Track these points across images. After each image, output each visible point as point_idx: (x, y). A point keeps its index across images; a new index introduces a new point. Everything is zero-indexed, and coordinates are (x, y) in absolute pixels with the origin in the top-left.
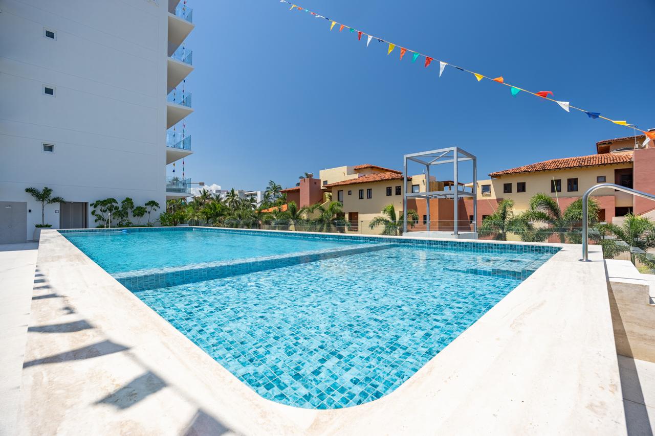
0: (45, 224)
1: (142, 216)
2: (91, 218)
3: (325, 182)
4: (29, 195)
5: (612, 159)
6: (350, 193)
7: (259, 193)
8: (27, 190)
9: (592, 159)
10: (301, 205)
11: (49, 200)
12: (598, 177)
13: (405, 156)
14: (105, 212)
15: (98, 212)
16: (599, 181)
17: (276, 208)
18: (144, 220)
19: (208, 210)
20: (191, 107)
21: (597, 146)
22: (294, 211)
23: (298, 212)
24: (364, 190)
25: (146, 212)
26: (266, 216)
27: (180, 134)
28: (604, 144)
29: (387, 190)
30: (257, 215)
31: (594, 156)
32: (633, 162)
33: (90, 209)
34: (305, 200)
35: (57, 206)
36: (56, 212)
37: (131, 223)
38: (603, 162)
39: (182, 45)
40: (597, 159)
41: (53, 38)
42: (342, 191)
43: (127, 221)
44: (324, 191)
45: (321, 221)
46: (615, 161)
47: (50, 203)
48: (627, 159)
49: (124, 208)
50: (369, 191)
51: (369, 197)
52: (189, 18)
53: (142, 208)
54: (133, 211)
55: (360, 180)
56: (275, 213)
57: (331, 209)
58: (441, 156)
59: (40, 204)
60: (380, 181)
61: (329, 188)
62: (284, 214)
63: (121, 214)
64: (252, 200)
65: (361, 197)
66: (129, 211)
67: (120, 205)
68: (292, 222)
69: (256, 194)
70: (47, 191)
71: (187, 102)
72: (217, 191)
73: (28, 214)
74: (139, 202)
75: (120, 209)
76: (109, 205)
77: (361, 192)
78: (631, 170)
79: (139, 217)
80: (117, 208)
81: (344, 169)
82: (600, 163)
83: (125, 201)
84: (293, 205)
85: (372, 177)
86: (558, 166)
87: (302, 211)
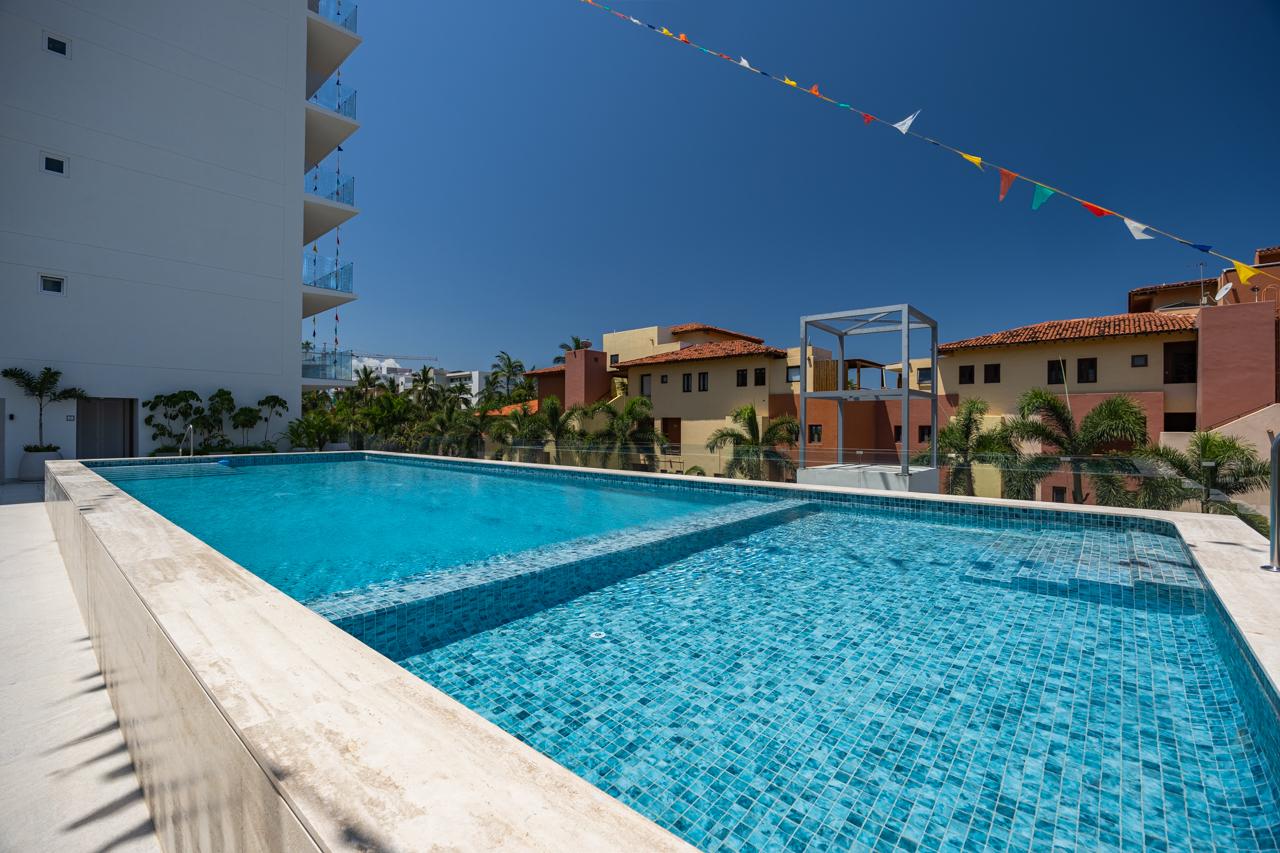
0: (45, 444)
1: (252, 427)
2: (144, 433)
3: (615, 358)
4: (10, 383)
5: (1158, 323)
6: (664, 380)
7: (475, 375)
8: (7, 373)
9: (1122, 323)
10: (569, 403)
11: (54, 394)
12: (1133, 357)
13: (804, 320)
14: (174, 419)
15: (160, 419)
16: (1136, 363)
17: (517, 408)
18: (255, 436)
19: (375, 409)
20: (353, 204)
21: (1130, 297)
22: (554, 413)
23: (562, 417)
24: (691, 375)
25: (260, 418)
26: (496, 423)
27: (331, 259)
28: (1141, 294)
29: (738, 374)
30: (478, 422)
31: (1126, 316)
32: (1197, 330)
33: (142, 413)
34: (575, 392)
35: (71, 407)
36: (68, 418)
37: (228, 442)
38: (1143, 329)
39: (334, 77)
40: (1132, 322)
41: (64, 54)
42: (649, 375)
43: (220, 438)
44: (613, 374)
45: (609, 435)
46: (1166, 328)
47: (54, 400)
48: (1188, 324)
49: (214, 410)
50: (703, 376)
51: (703, 388)
52: (351, 22)
53: (251, 410)
54: (234, 418)
55: (686, 355)
56: (515, 416)
57: (630, 412)
58: (871, 320)
59: (34, 402)
60: (724, 357)
61: (624, 370)
62: (533, 419)
63: (207, 421)
64: (462, 389)
65: (687, 389)
66: (225, 416)
67: (205, 404)
68: (551, 437)
69: (469, 378)
70: (50, 376)
71: (345, 193)
72: (390, 370)
73: (7, 421)
74: (244, 398)
75: (207, 412)
76: (183, 404)
77: (687, 377)
78: (1194, 345)
79: (246, 429)
80: (199, 411)
81: (652, 332)
82: (1138, 331)
83: (217, 395)
84: (553, 403)
85: (709, 350)
86: (1061, 334)
87: (571, 414)
